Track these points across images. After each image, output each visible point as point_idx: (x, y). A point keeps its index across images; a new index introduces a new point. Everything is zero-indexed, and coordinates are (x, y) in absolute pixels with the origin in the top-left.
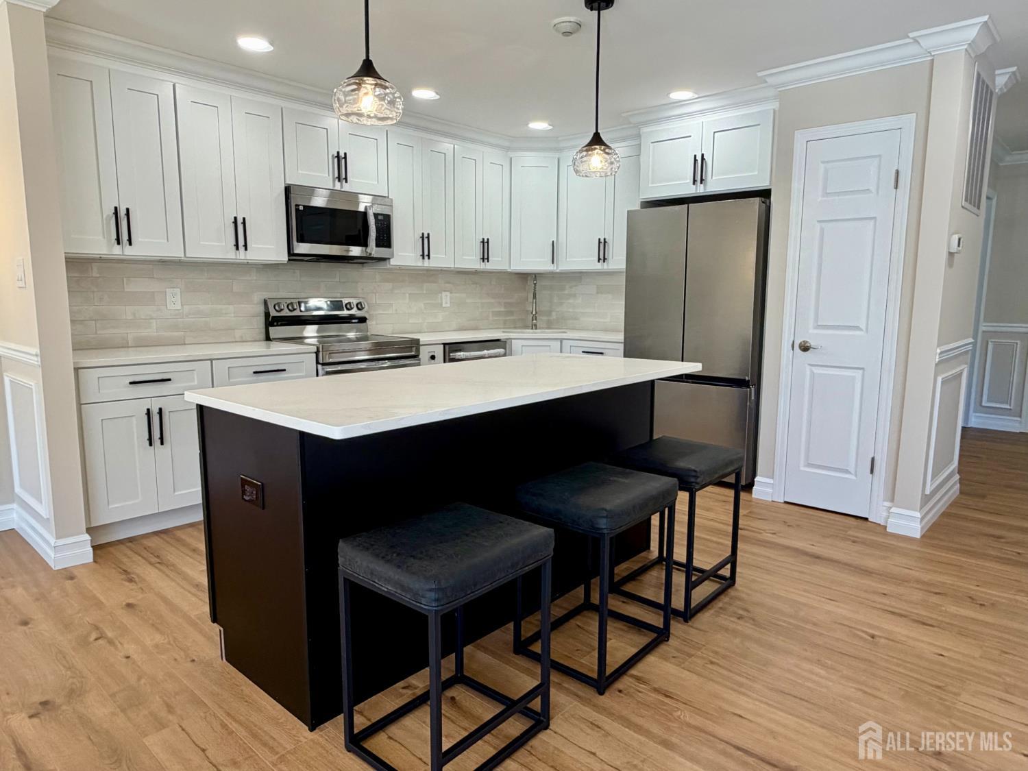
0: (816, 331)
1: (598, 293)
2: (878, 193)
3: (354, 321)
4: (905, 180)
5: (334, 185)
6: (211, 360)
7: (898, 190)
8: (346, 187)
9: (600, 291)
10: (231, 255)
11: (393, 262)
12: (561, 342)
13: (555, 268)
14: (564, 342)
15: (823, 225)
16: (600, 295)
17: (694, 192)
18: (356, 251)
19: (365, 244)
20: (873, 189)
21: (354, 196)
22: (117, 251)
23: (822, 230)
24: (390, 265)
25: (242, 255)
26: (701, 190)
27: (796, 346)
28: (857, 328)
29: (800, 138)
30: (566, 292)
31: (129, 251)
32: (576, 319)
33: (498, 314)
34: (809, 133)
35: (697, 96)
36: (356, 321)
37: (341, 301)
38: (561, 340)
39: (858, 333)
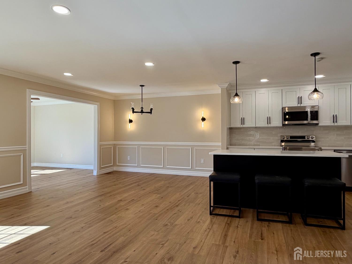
5: (298, 105)
6: (254, 148)
8: (302, 105)
10: (266, 125)
18: (305, 122)
19: (307, 120)
21: (305, 107)
22: (242, 126)
25: (269, 125)
31: (244, 126)
37: (305, 136)
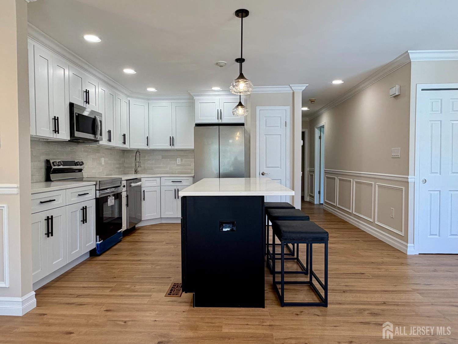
0: (266, 169)
1: (162, 158)
2: (281, 127)
3: (76, 171)
4: (288, 124)
5: (84, 105)
7: (287, 127)
9: (163, 157)
11: (101, 142)
12: (160, 178)
13: (148, 148)
14: (161, 178)
15: (267, 136)
16: (163, 159)
17: (217, 122)
19: (94, 134)
20: (279, 125)
23: (266, 138)
24: (99, 144)
25: (55, 136)
26: (220, 122)
27: (261, 174)
28: (278, 167)
29: (258, 109)
30: (146, 158)
32: (152, 169)
33: (117, 168)
34: (262, 108)
35: (222, 90)
36: (78, 171)
37: (75, 161)
38: (160, 177)
39: (278, 169)
